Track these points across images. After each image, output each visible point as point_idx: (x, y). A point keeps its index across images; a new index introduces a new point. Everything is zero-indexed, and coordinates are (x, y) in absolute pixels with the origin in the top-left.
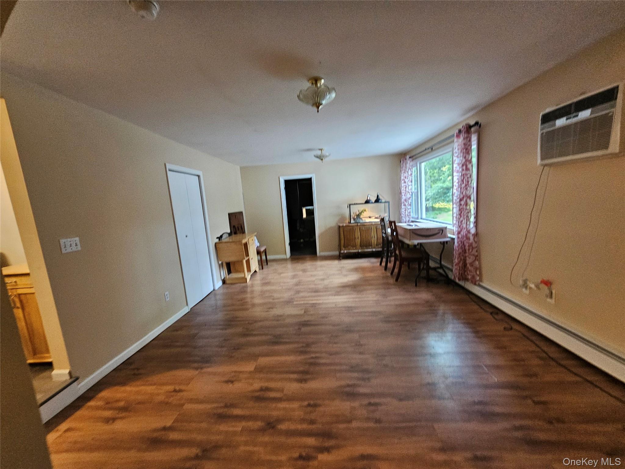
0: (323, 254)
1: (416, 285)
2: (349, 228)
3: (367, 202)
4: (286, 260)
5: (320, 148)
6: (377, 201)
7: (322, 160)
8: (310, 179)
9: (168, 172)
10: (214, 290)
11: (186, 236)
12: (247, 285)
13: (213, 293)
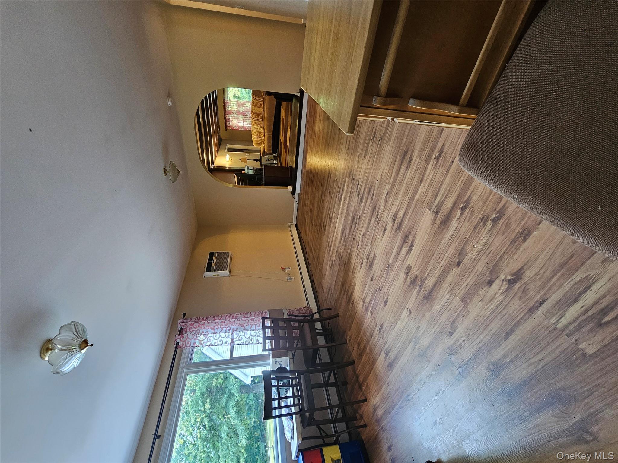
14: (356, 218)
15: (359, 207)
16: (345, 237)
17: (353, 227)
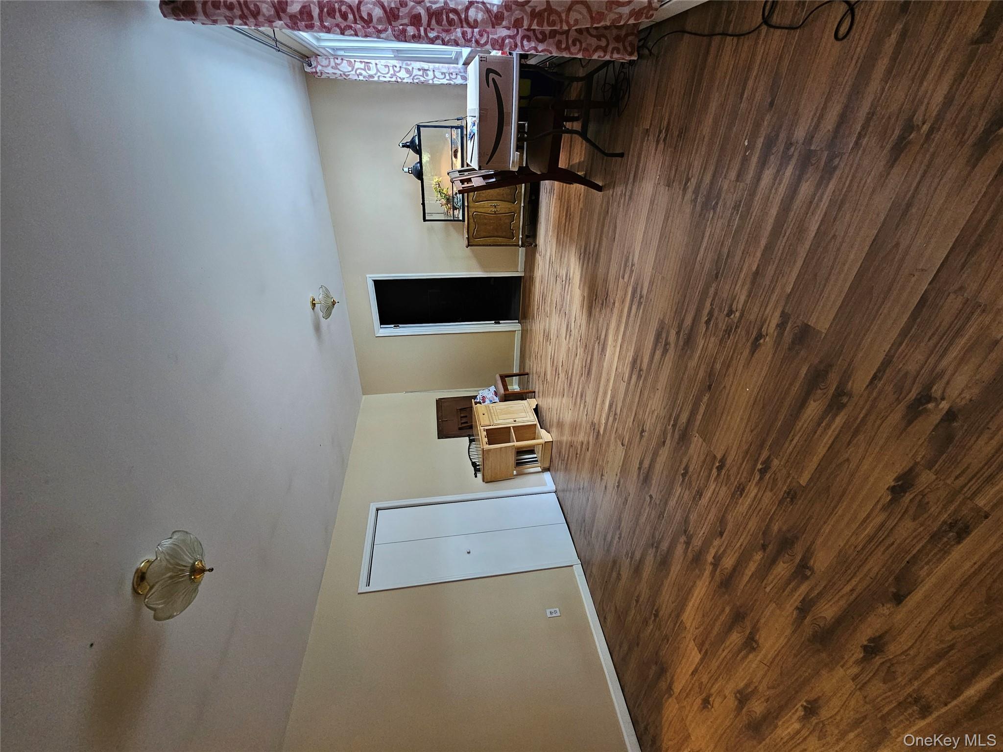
0: (521, 266)
1: (621, 155)
2: (472, 225)
3: (419, 174)
4: (525, 334)
5: (310, 306)
6: (415, 147)
7: (334, 303)
8: (377, 283)
9: (371, 588)
10: (555, 492)
11: (469, 553)
12: (557, 441)
13: (561, 494)
14: (586, 372)
15: (583, 388)
16: (599, 343)
17: (589, 361)
